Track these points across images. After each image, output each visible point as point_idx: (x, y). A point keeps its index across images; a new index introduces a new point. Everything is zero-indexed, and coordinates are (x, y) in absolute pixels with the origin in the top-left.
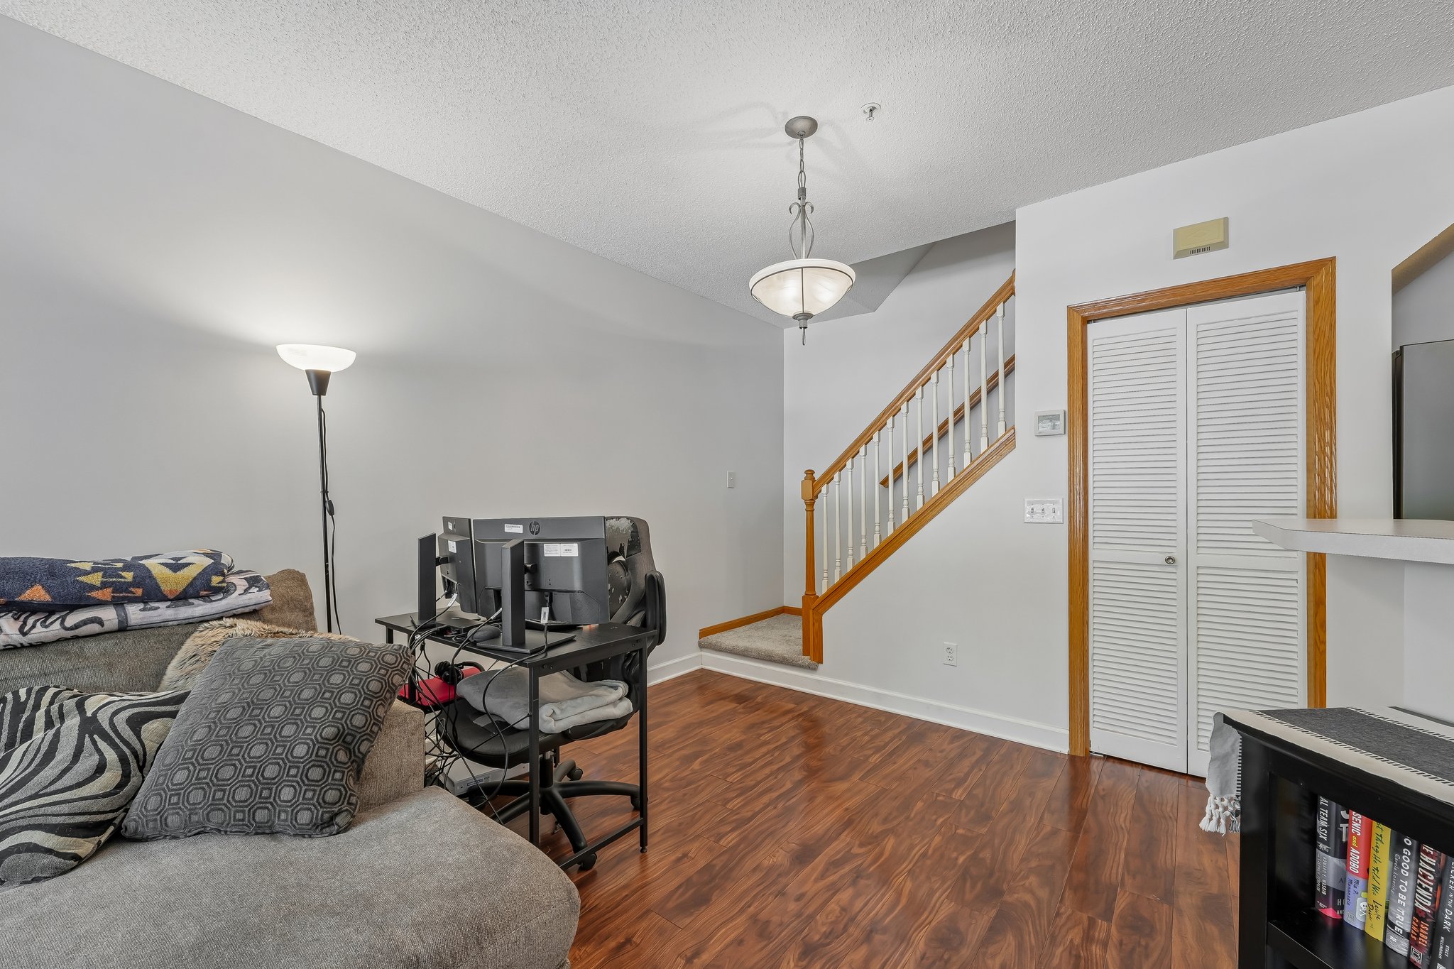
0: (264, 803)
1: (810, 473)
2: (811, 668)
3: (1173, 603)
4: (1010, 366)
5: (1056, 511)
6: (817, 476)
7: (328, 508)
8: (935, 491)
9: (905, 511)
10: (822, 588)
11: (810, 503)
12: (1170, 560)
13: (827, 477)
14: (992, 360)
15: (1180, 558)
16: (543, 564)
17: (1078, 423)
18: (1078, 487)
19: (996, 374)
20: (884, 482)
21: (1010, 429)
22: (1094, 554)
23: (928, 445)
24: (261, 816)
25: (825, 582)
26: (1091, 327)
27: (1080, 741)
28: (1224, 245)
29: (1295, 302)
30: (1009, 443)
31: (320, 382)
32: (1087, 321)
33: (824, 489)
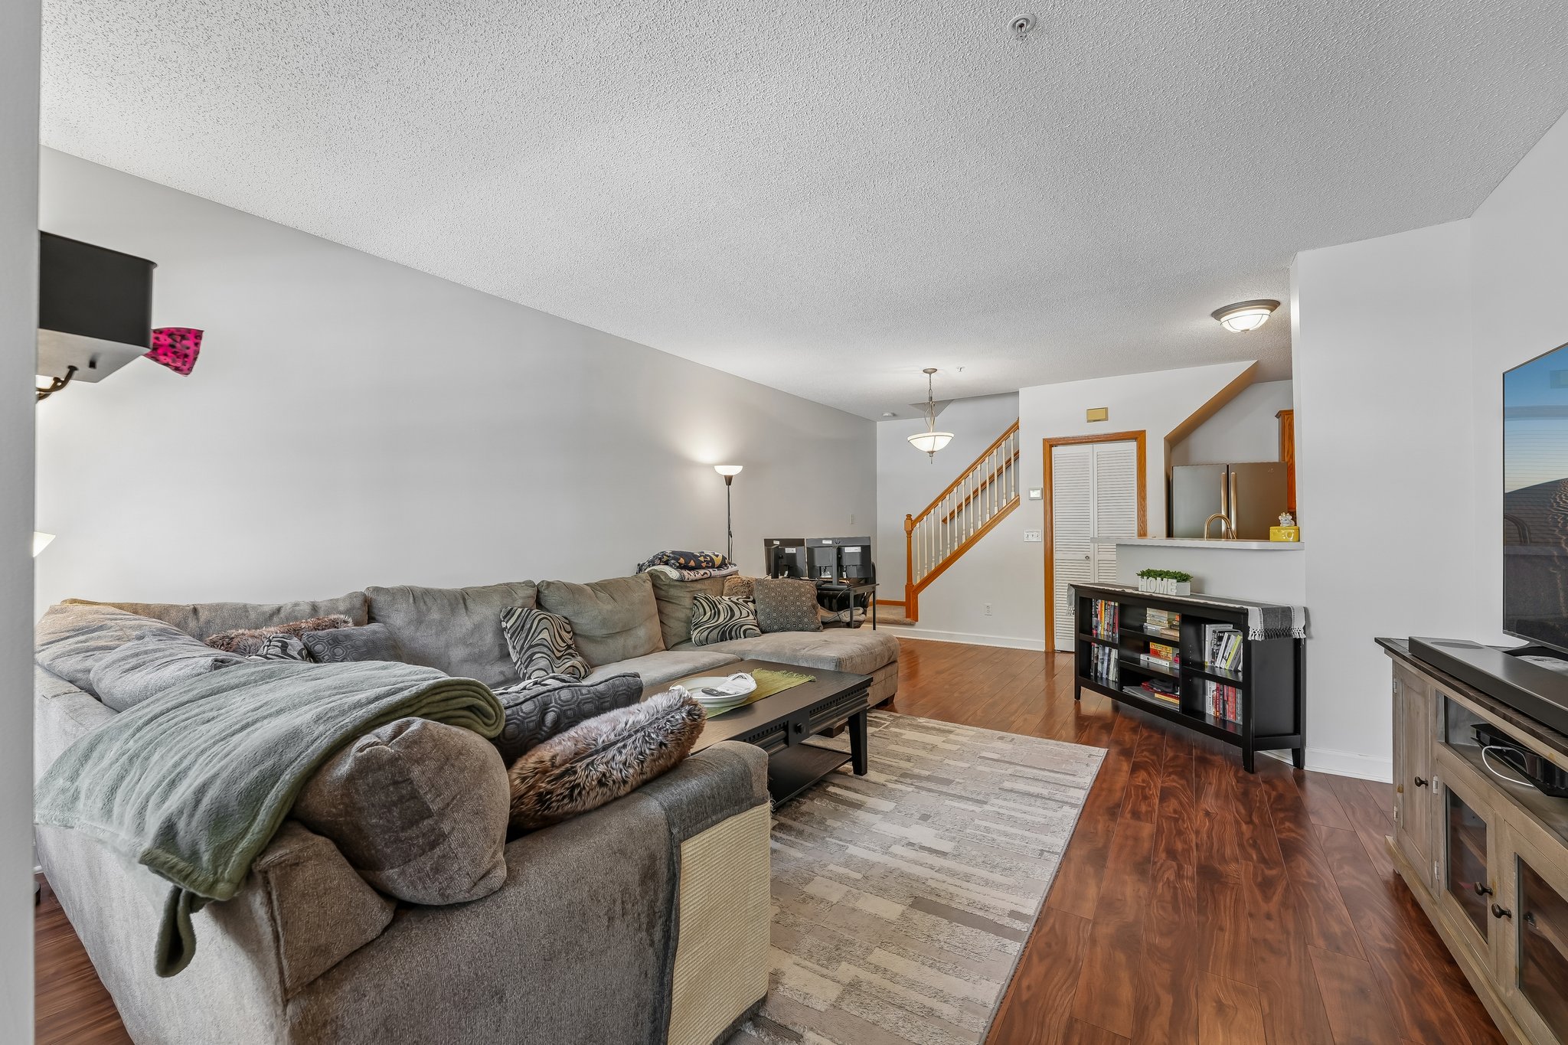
0: (800, 622)
1: (909, 516)
2: (911, 625)
3: (1088, 577)
4: (1017, 454)
5: (1037, 536)
6: (913, 518)
7: (730, 534)
8: (980, 526)
9: (964, 537)
10: (917, 580)
11: (909, 533)
12: (1087, 558)
13: (920, 518)
14: (1008, 451)
15: (1091, 557)
16: (844, 555)
17: (1048, 492)
18: (1049, 525)
19: (1010, 459)
20: (945, 521)
21: (1017, 495)
22: (1056, 556)
23: (968, 501)
24: (800, 626)
25: (918, 577)
26: (1054, 449)
27: (1050, 644)
28: (1106, 419)
29: (1132, 446)
30: (1017, 502)
31: (729, 480)
32: (1051, 446)
33: (918, 525)
